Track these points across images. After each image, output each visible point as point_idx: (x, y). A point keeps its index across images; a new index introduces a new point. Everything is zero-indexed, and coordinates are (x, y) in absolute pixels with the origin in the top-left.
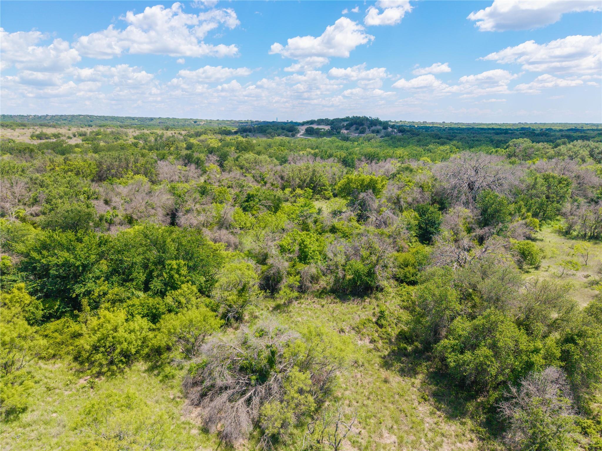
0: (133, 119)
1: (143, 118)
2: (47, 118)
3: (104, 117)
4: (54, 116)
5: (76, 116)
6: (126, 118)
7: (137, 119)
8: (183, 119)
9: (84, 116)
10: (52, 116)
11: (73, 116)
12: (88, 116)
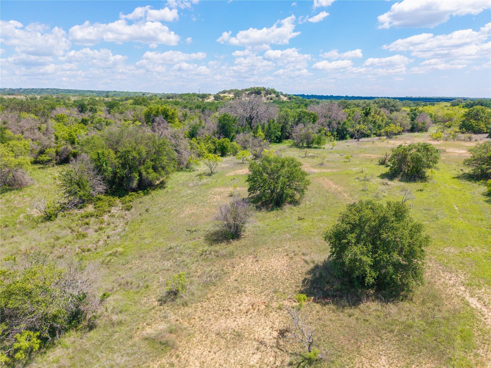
0: (92, 92)
1: (101, 91)
2: (20, 91)
3: (68, 90)
4: (27, 89)
5: (45, 89)
6: (87, 91)
7: (96, 92)
8: (134, 92)
9: (51, 89)
10: (25, 89)
11: (43, 89)
12: (55, 89)
